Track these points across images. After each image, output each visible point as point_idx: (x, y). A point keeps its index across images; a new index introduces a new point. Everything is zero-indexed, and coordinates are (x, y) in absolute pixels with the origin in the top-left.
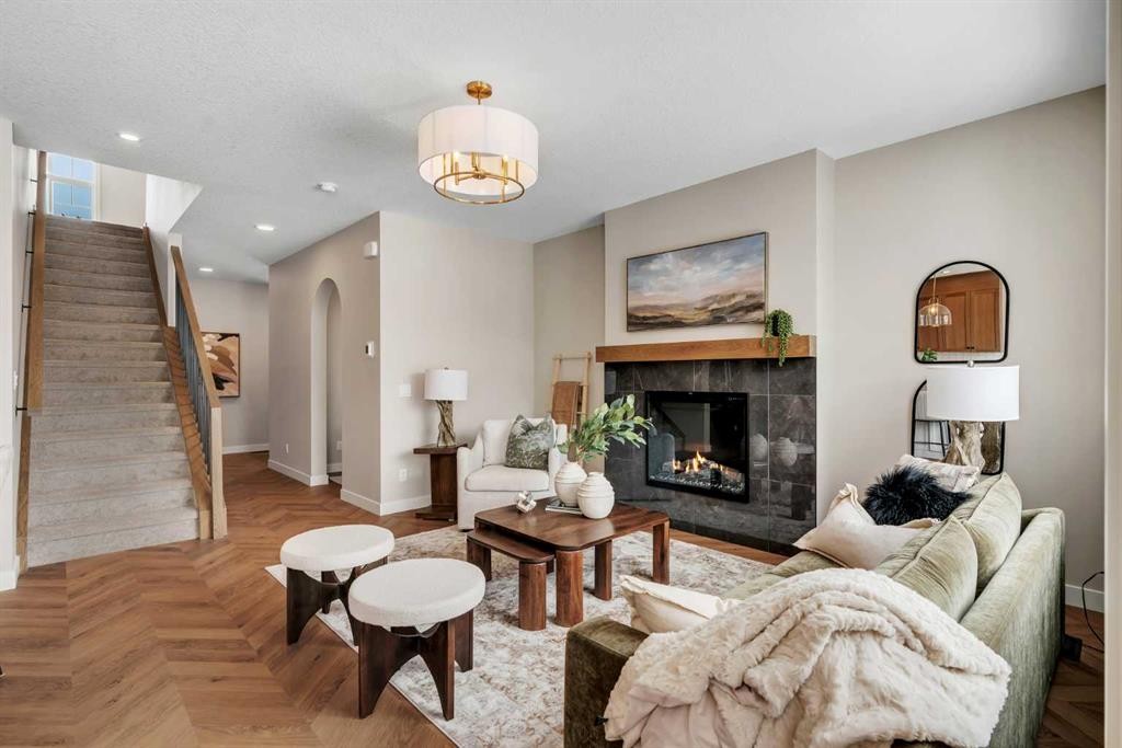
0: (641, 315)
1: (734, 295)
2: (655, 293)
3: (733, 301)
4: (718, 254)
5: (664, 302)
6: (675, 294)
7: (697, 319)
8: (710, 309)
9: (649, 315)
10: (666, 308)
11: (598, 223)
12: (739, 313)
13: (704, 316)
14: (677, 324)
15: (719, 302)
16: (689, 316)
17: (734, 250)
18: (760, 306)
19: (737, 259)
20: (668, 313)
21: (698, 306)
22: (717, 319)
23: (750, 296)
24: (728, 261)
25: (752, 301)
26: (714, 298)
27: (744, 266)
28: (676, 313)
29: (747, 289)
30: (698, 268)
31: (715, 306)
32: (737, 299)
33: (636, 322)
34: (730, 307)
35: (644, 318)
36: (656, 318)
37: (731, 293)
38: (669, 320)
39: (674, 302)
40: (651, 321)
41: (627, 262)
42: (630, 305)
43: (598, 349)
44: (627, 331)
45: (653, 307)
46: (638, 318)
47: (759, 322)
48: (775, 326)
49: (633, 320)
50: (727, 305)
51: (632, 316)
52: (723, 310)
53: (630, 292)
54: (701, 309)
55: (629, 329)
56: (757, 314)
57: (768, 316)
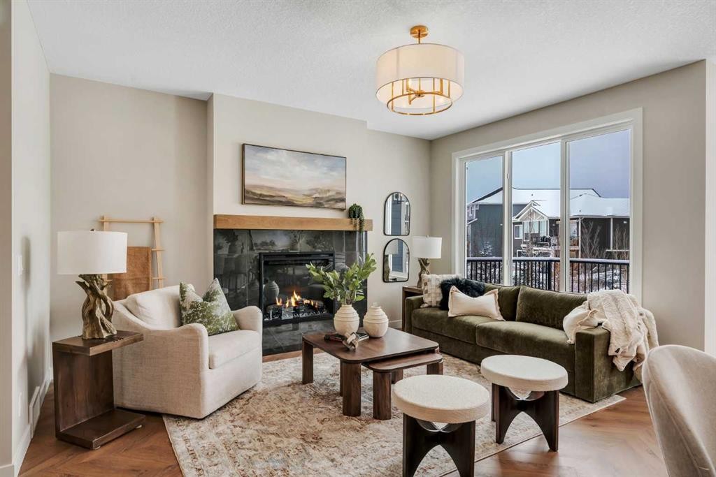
0: (259, 192)
1: (329, 191)
2: (263, 176)
3: (328, 194)
4: (319, 161)
5: (278, 186)
6: (287, 181)
7: (304, 202)
8: (315, 196)
9: (265, 193)
10: (280, 190)
11: (205, 99)
12: (332, 202)
13: (310, 201)
14: (289, 204)
15: (319, 193)
16: (298, 199)
17: (328, 162)
18: (343, 200)
19: (332, 169)
20: (283, 194)
21: (306, 193)
22: (318, 204)
23: (338, 193)
24: (325, 168)
25: (339, 196)
26: (316, 190)
27: (334, 173)
28: (289, 196)
29: (336, 188)
30: (306, 168)
31: (317, 195)
32: (330, 194)
33: (247, 196)
34: (326, 197)
35: (261, 195)
36: (273, 197)
37: (327, 189)
38: (283, 200)
39: (288, 187)
40: (268, 199)
41: (243, 146)
42: (247, 182)
43: (215, 216)
44: (242, 204)
45: (271, 188)
46: (254, 194)
47: (342, 210)
48: (355, 212)
49: (251, 196)
50: (325, 196)
51: (248, 192)
52: (322, 198)
53: (246, 172)
54: (307, 196)
55: (243, 202)
56: (341, 205)
57: (348, 208)
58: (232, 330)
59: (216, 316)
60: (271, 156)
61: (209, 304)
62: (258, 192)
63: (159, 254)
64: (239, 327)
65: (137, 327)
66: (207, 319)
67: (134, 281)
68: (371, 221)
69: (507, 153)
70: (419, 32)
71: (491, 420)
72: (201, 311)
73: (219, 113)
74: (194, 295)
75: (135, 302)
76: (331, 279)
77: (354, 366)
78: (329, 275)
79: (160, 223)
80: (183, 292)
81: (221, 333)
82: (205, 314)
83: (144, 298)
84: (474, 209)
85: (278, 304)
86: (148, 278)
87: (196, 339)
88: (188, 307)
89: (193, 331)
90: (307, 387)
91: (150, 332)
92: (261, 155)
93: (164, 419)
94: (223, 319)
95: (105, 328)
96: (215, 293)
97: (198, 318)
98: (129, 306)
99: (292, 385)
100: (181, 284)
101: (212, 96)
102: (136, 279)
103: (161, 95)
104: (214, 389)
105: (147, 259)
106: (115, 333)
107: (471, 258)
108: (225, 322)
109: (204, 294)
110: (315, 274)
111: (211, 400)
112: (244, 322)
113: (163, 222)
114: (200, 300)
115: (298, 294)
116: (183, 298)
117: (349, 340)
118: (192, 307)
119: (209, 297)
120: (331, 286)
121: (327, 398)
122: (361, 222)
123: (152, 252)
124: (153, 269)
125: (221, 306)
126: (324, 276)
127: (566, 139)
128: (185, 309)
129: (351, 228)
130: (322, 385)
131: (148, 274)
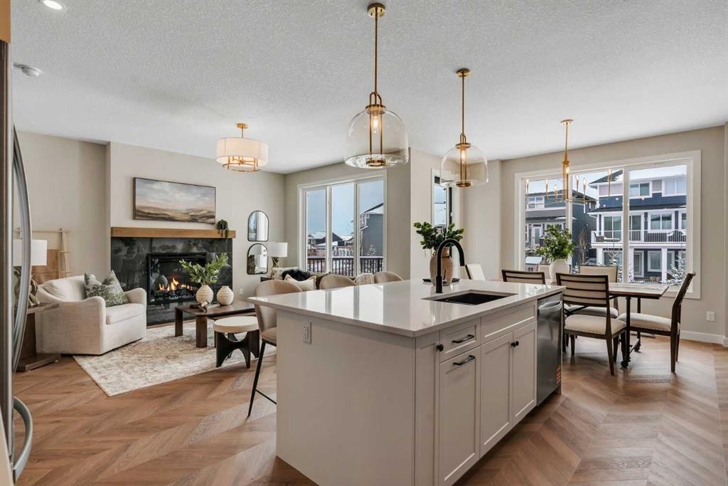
1: (202, 210)
2: (151, 199)
3: (202, 213)
4: (195, 190)
5: (163, 207)
6: (170, 204)
7: (182, 218)
8: (191, 214)
10: (164, 210)
11: (104, 143)
12: (204, 218)
13: (187, 217)
15: (195, 212)
16: (178, 216)
17: (202, 190)
18: (214, 217)
19: (204, 195)
20: (165, 213)
21: (184, 212)
22: (194, 220)
23: (209, 212)
24: (199, 195)
25: (210, 214)
26: (193, 210)
27: (207, 198)
28: (171, 214)
29: (208, 209)
30: (184, 194)
31: (193, 214)
32: (203, 212)
33: (137, 214)
35: (149, 213)
37: (200, 209)
38: (165, 216)
39: (170, 208)
41: (134, 179)
42: (137, 204)
43: (112, 228)
44: (133, 219)
45: (155, 209)
46: (144, 213)
47: (213, 224)
48: (222, 225)
49: (140, 213)
50: (199, 214)
51: (138, 211)
52: (196, 216)
53: (137, 197)
54: (185, 214)
55: (134, 218)
56: (211, 220)
57: (217, 222)
58: (124, 303)
59: (112, 294)
60: (156, 186)
61: (106, 286)
62: (146, 211)
63: (66, 255)
64: (129, 302)
65: (53, 301)
66: (106, 295)
67: (46, 274)
68: (234, 232)
69: (328, 188)
70: (242, 126)
73: (115, 157)
74: (95, 280)
75: (52, 285)
76: (196, 270)
78: (194, 267)
79: (66, 232)
80: (87, 279)
81: (115, 305)
83: (58, 283)
84: (365, 218)
85: (161, 289)
86: (58, 272)
87: (97, 306)
88: (91, 288)
89: (95, 301)
90: (178, 338)
91: (63, 303)
92: (149, 185)
93: (74, 357)
94: (117, 296)
95: (32, 300)
96: (111, 280)
97: (99, 294)
98: (46, 288)
99: (168, 338)
100: (85, 274)
101: (109, 143)
102: (47, 273)
103: (68, 141)
104: (110, 337)
105: (57, 258)
106: (39, 303)
107: (310, 257)
108: (119, 298)
109: (103, 280)
110: (185, 267)
111: (107, 344)
112: (133, 298)
113: (69, 232)
114: (100, 284)
115: (176, 280)
116: (87, 283)
117: (203, 305)
118: (94, 288)
119: (107, 282)
120: (195, 273)
121: (190, 342)
122: (227, 232)
123: (61, 254)
124: (61, 265)
125: (116, 288)
126: (191, 268)
127: (357, 182)
128: (88, 290)
129: (219, 236)
130: (188, 337)
131: (57, 269)
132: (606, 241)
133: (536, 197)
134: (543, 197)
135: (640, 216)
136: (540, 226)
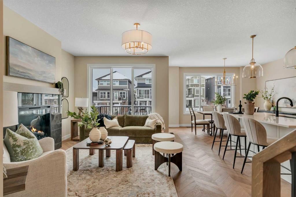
71: (152, 154)
72: (31, 145)
77: (120, 150)
80: (13, 135)
82: (34, 146)
97: (30, 150)
127: (133, 68)
132: (141, 98)
133: (116, 81)
134: (118, 81)
135: (149, 90)
136: (117, 92)
